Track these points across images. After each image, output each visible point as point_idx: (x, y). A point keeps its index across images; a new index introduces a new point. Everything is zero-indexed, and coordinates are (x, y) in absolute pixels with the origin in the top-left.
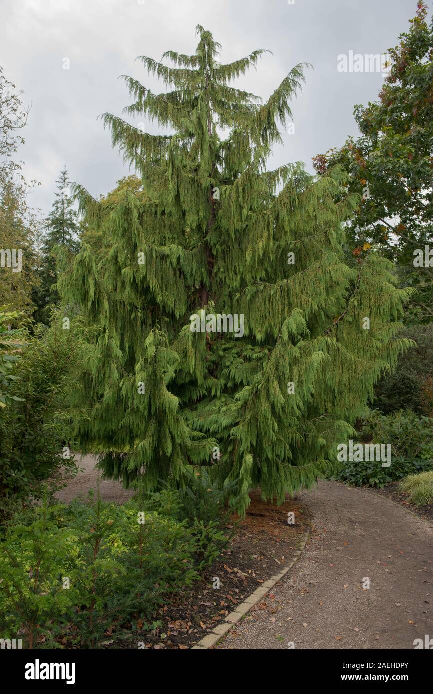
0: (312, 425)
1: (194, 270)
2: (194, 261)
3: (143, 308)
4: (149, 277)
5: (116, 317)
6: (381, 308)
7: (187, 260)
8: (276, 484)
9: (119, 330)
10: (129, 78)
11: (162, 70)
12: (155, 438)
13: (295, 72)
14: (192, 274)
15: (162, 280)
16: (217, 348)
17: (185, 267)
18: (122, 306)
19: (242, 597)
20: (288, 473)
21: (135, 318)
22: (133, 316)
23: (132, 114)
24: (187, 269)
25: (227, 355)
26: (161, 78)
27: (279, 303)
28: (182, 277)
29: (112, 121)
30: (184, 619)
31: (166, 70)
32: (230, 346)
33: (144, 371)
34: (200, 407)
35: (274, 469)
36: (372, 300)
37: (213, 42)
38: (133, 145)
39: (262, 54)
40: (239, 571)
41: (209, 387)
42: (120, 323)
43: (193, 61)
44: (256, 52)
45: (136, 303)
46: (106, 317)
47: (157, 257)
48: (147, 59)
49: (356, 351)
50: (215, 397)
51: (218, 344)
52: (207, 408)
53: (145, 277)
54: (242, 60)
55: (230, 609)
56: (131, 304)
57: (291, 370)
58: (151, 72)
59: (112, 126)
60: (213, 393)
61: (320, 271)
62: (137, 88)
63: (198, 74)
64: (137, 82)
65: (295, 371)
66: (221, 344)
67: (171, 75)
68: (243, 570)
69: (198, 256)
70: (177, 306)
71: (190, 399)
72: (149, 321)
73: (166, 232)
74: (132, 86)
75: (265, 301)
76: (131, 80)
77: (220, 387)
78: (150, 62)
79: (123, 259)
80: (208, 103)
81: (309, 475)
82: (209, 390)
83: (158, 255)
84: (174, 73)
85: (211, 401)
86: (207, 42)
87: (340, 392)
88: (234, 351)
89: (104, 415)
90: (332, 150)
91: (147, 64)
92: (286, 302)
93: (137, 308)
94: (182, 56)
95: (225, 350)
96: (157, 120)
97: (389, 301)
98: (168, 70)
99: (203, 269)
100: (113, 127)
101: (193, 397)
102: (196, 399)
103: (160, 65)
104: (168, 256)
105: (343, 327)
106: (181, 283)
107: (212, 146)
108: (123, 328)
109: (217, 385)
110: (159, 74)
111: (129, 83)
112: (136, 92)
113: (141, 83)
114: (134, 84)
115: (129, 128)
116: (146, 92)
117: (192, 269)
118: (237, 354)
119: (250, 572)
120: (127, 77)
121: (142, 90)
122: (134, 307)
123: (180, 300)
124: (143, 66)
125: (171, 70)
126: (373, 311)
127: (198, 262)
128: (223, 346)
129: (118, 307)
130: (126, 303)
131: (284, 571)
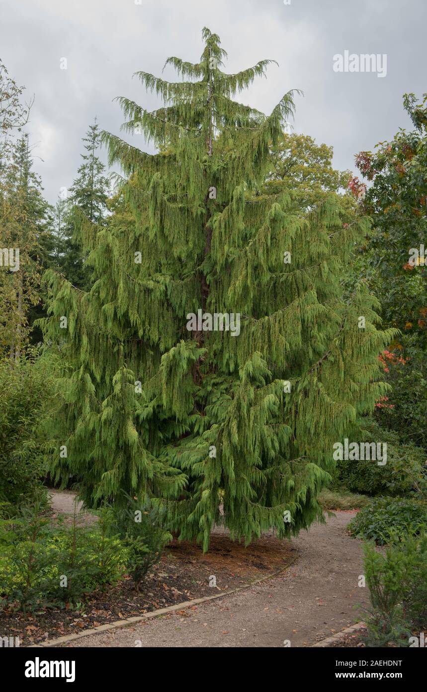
0: (289, 467)
1: (183, 302)
2: (184, 292)
3: (128, 341)
4: (130, 311)
5: (97, 351)
6: (362, 349)
7: (176, 292)
8: (244, 523)
9: (101, 363)
10: (124, 99)
11: (161, 85)
12: (122, 470)
13: (287, 99)
14: (180, 306)
15: (145, 314)
16: (207, 383)
17: (173, 299)
18: (105, 340)
19: (166, 605)
20: (257, 513)
21: (118, 351)
22: (116, 349)
23: (131, 131)
24: (175, 301)
25: (215, 391)
26: (160, 94)
27: (260, 341)
28: (170, 309)
29: (109, 140)
30: (106, 610)
31: (165, 85)
32: (220, 381)
33: (111, 407)
34: (183, 442)
35: (243, 508)
36: (354, 341)
37: (219, 48)
38: (130, 165)
39: (267, 66)
40: (176, 590)
41: (192, 422)
42: (101, 357)
43: (197, 69)
44: (261, 62)
45: (119, 336)
46: (87, 351)
47: (141, 291)
48: (145, 75)
49: (337, 392)
50: (198, 433)
51: (209, 379)
52: (189, 445)
53: (127, 312)
54: (247, 71)
55: (150, 610)
56: (114, 337)
57: (248, 411)
58: (149, 88)
59: (108, 145)
60: (196, 430)
61: (299, 309)
62: (132, 108)
63: (201, 86)
64: (133, 102)
65: (252, 412)
66: (212, 379)
67: (170, 90)
68: (179, 590)
69: (189, 286)
70: (162, 340)
71: (173, 434)
72: (134, 354)
73: (162, 257)
74: (128, 108)
75: (249, 337)
76: (127, 101)
77: (203, 424)
78: (148, 78)
79: (104, 295)
80: (210, 119)
81: (278, 516)
82: (192, 426)
83: (142, 288)
84: (174, 87)
85: (194, 438)
86: (213, 48)
87: (317, 434)
88: (223, 387)
89: (77, 446)
90: (380, 143)
91: (144, 80)
92: (266, 340)
93: (120, 342)
94: (186, 63)
95: (215, 385)
96: (153, 141)
97: (369, 343)
98: (168, 84)
99: (194, 300)
100: (110, 146)
101: (175, 433)
102: (178, 435)
103: (160, 80)
104: (152, 290)
105: (326, 366)
106: (169, 315)
107: (208, 171)
108: (106, 361)
109: (201, 421)
110: (158, 89)
111: (124, 105)
112: (131, 113)
113: (136, 103)
114: (129, 105)
115: (126, 146)
116: (143, 112)
117: (181, 301)
118: (226, 389)
119: (186, 591)
120: (122, 98)
121: (139, 110)
122: (116, 340)
123: (167, 333)
124: (141, 83)
125: (170, 84)
126: (355, 352)
127: (188, 292)
128: (213, 381)
129: (101, 340)
130: (109, 336)
131: (219, 595)
